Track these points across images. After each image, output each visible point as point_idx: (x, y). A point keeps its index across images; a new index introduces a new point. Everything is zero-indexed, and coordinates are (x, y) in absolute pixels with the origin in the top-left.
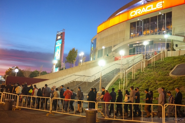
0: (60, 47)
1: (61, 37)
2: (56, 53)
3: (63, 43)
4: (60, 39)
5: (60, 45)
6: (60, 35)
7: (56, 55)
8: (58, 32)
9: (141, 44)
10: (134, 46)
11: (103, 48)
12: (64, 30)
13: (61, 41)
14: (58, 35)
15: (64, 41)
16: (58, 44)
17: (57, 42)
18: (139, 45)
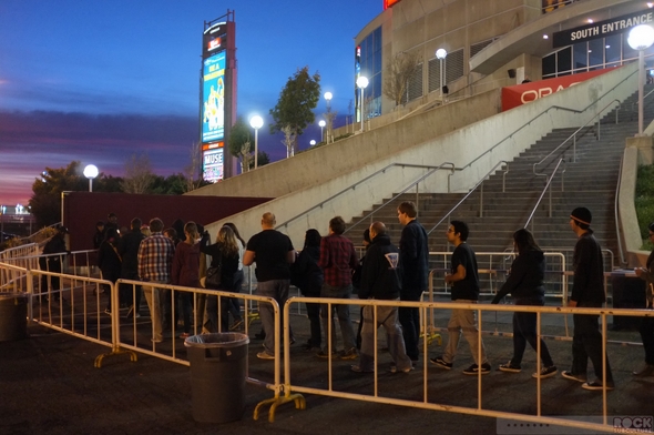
0: (221, 80)
1: (223, 42)
2: (206, 104)
3: (231, 65)
4: (216, 51)
5: (222, 72)
6: (216, 35)
7: (206, 114)
8: (210, 24)
9: (610, 27)
10: (574, 36)
11: (441, 53)
12: (231, 15)
13: (222, 57)
14: (207, 38)
15: (234, 58)
16: (212, 68)
17: (207, 62)
18: (600, 30)
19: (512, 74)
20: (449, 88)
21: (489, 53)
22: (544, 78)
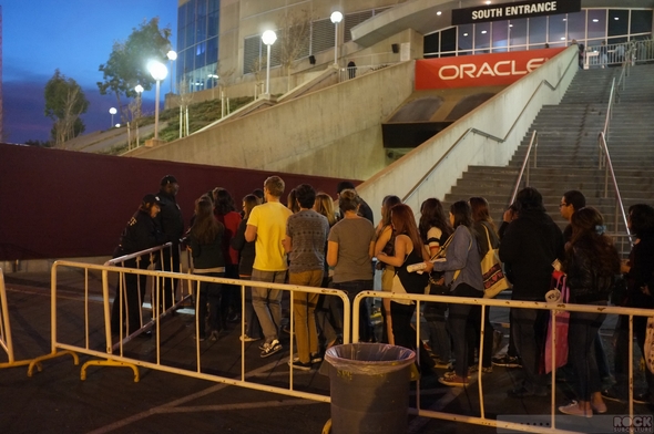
9: (514, 11)
11: (337, 17)
18: (504, 12)
19: (396, 49)
20: (317, 58)
21: (377, 23)
22: (425, 57)
